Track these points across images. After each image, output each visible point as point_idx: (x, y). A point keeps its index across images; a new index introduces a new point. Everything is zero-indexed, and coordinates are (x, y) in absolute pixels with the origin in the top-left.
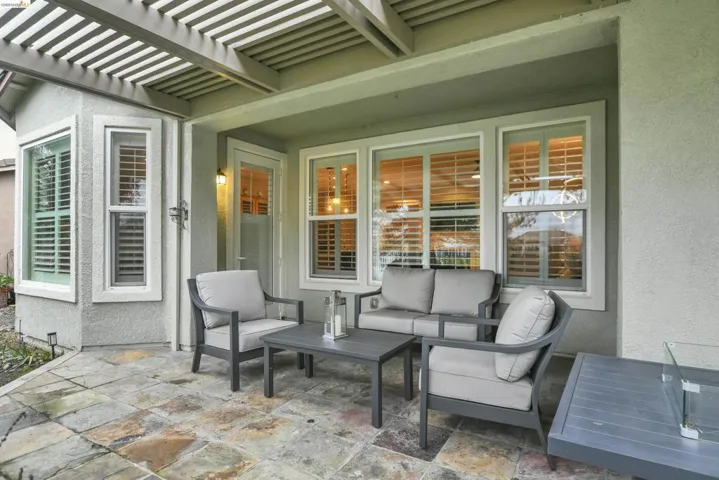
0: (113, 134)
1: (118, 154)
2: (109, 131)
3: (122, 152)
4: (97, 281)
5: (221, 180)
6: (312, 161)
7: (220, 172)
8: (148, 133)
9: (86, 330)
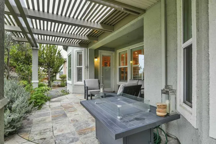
0: (77, 52)
1: (78, 56)
2: (76, 52)
3: (79, 55)
4: (75, 81)
5: (96, 60)
6: (119, 53)
7: (96, 58)
8: (83, 51)
9: (73, 90)
